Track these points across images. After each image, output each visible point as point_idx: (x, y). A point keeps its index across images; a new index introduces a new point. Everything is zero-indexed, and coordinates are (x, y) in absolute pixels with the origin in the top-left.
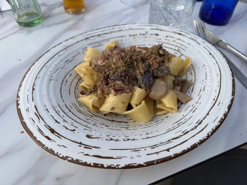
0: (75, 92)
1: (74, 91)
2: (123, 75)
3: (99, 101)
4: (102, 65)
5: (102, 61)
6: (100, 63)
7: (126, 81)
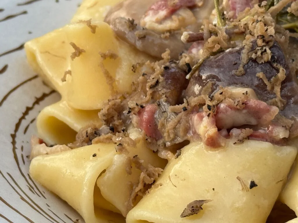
0: (13, 136)
1: (13, 133)
2: (261, 58)
3: (130, 173)
4: (160, 27)
5: (163, 13)
6: (154, 19)
7: (273, 88)
